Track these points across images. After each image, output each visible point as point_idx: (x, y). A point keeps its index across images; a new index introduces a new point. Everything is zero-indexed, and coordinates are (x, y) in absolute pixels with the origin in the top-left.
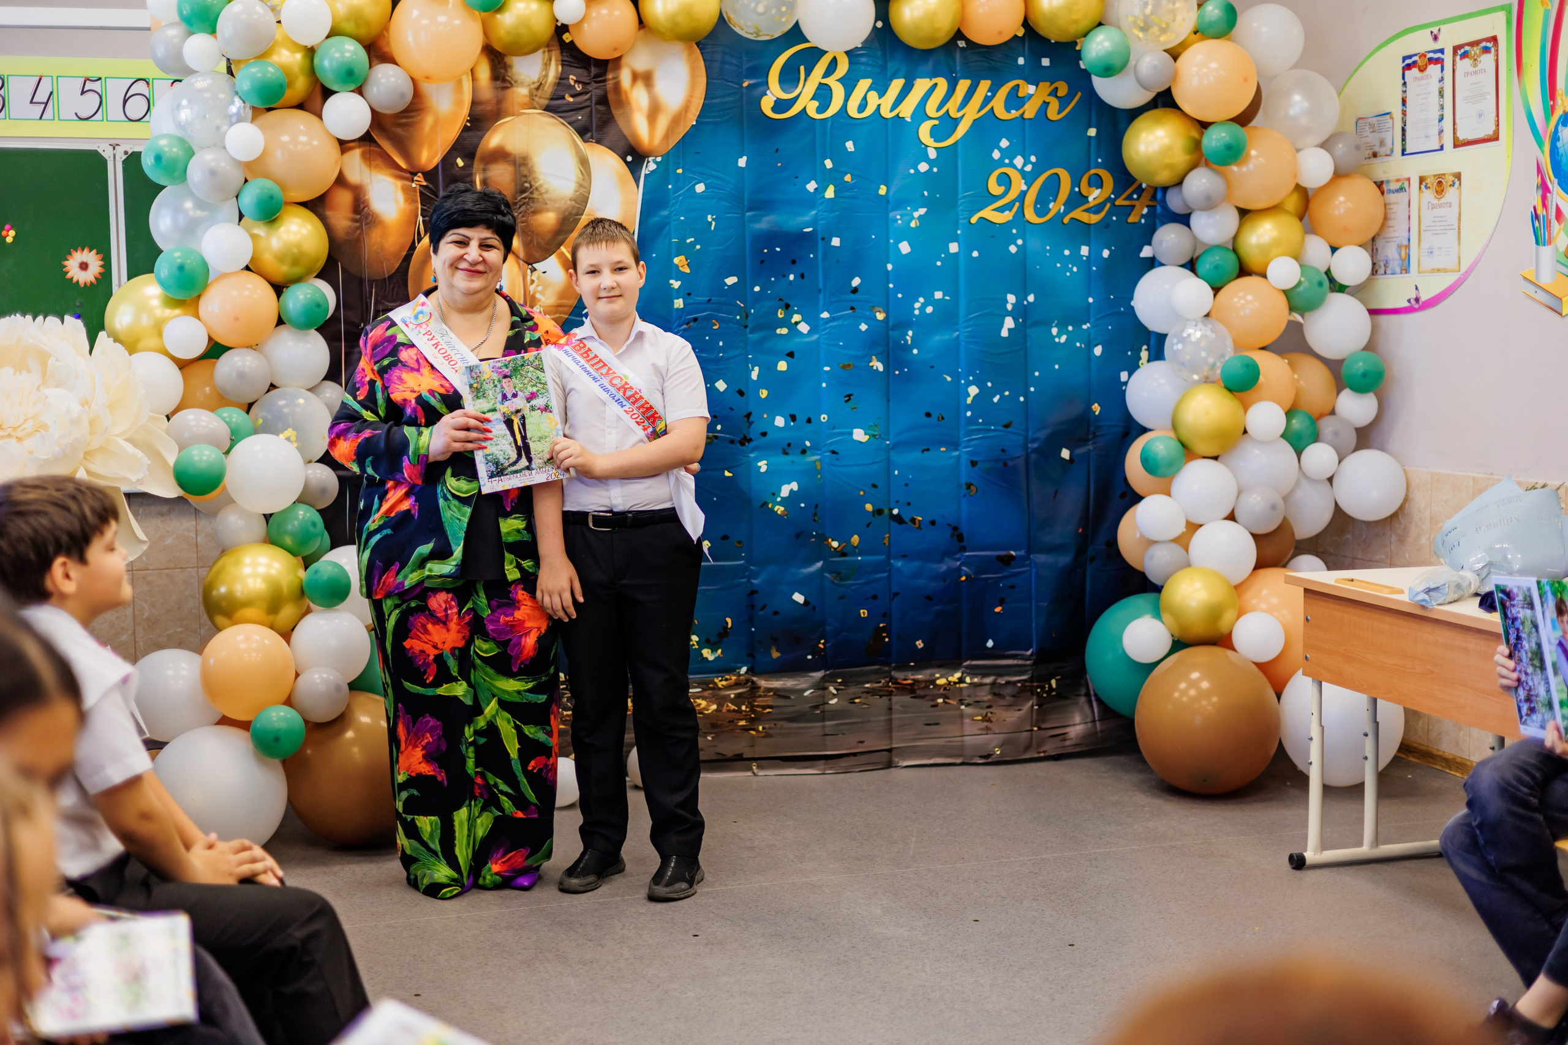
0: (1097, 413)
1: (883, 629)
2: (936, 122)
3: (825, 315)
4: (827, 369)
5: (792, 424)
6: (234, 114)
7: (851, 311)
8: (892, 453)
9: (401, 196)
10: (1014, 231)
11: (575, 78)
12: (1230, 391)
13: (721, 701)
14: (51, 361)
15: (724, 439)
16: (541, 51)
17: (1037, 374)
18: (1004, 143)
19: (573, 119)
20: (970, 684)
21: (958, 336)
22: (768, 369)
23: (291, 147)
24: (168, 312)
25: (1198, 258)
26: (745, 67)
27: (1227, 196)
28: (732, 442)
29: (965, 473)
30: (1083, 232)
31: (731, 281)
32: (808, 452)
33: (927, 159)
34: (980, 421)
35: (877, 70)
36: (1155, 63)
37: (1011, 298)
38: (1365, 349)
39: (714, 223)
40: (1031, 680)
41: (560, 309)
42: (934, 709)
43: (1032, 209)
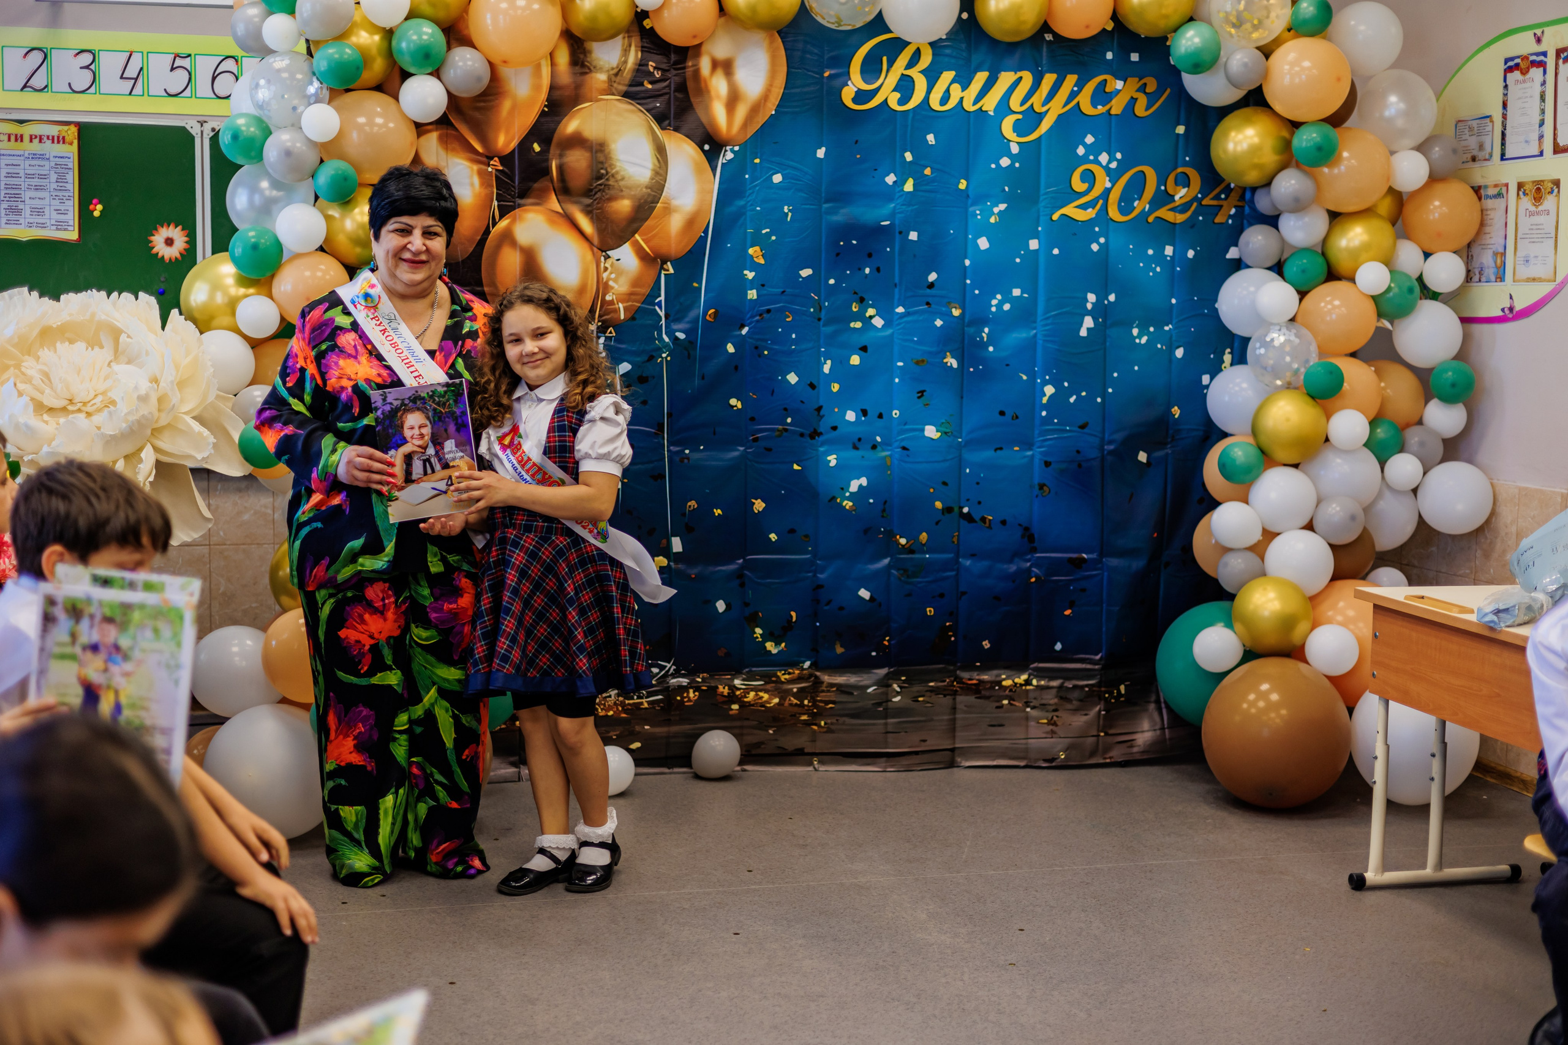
0: (1176, 416)
1: (950, 628)
2: (1020, 116)
3: (900, 310)
4: (900, 364)
5: (863, 418)
6: (313, 95)
7: (926, 306)
8: (964, 451)
9: (476, 181)
10: (1097, 229)
11: (654, 65)
12: (1313, 398)
13: (783, 694)
14: (123, 338)
15: (794, 432)
16: (621, 37)
17: (1115, 375)
18: (1090, 139)
19: (650, 106)
20: (1037, 686)
21: (1035, 335)
22: (841, 363)
23: (367, 128)
24: (242, 291)
25: (1285, 261)
26: (826, 57)
27: (1317, 198)
28: (802, 435)
29: (1039, 474)
30: (1168, 232)
31: (806, 273)
32: (879, 448)
33: (1009, 154)
34: (1056, 421)
35: (961, 62)
36: (1246, 60)
37: (1092, 298)
38: (1456, 358)
39: (790, 214)
40: (1099, 685)
41: (633, 297)
42: (998, 710)
43: (1116, 207)
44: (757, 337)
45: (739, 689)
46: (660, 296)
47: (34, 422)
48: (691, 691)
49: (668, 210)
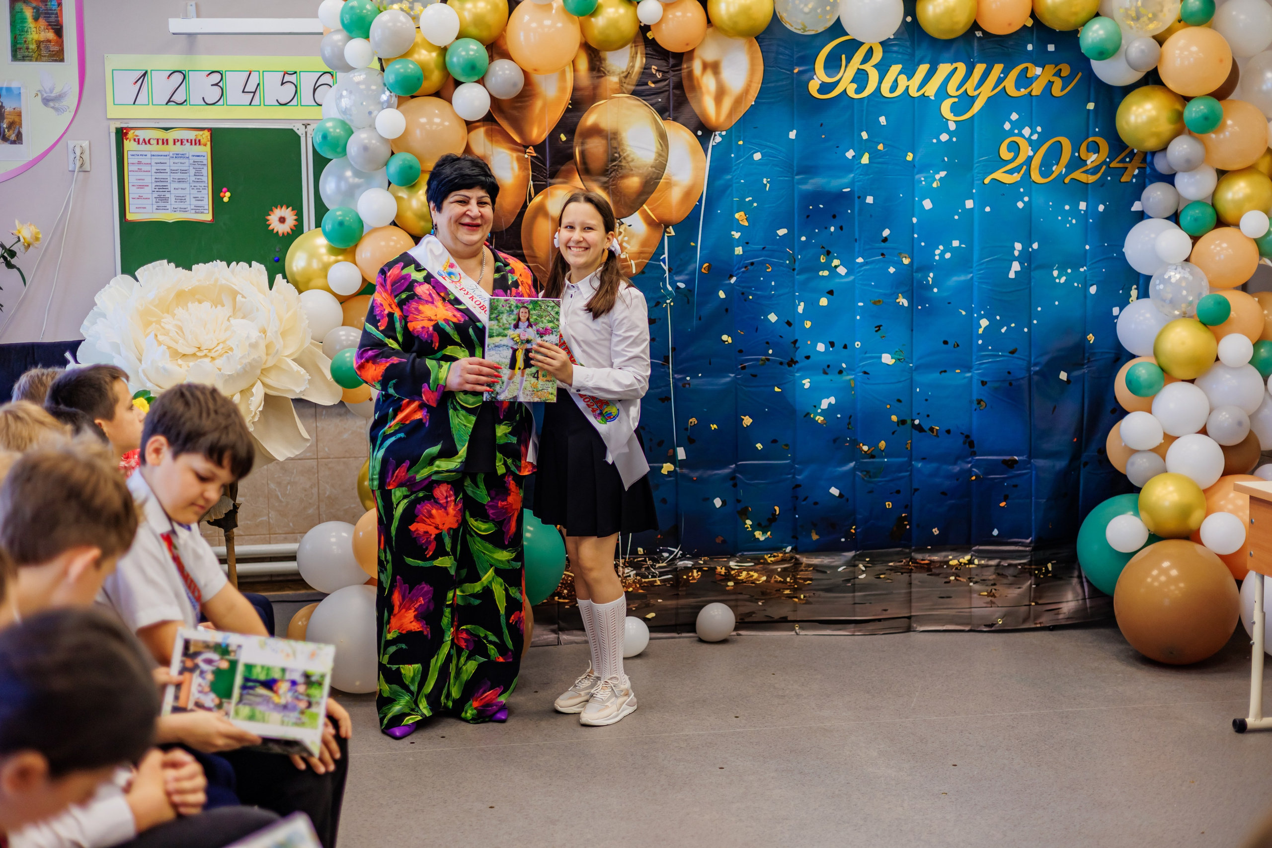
0: (1091, 342)
1: (905, 518)
2: (956, 100)
3: (860, 260)
4: (861, 304)
5: (831, 349)
6: (385, 101)
7: (881, 257)
8: (914, 374)
9: (516, 165)
10: (1022, 190)
11: (656, 68)
12: (1205, 325)
13: (770, 574)
14: (239, 298)
15: (775, 361)
16: (629, 46)
17: (1039, 309)
18: (1014, 116)
19: (653, 101)
20: (978, 565)
21: (972, 278)
22: (812, 304)
23: (427, 126)
24: (333, 258)
25: (1180, 212)
26: (795, 56)
28: (781, 363)
29: (977, 391)
30: (1081, 190)
31: (782, 232)
32: (844, 372)
33: (948, 131)
34: (990, 348)
35: (906, 57)
36: (1143, 47)
37: (1018, 246)
39: (768, 185)
40: (1030, 563)
41: (642, 255)
42: (947, 585)
43: (1037, 171)
44: (743, 285)
45: (734, 569)
46: (664, 254)
47: (171, 366)
48: (695, 571)
49: (669, 185)
